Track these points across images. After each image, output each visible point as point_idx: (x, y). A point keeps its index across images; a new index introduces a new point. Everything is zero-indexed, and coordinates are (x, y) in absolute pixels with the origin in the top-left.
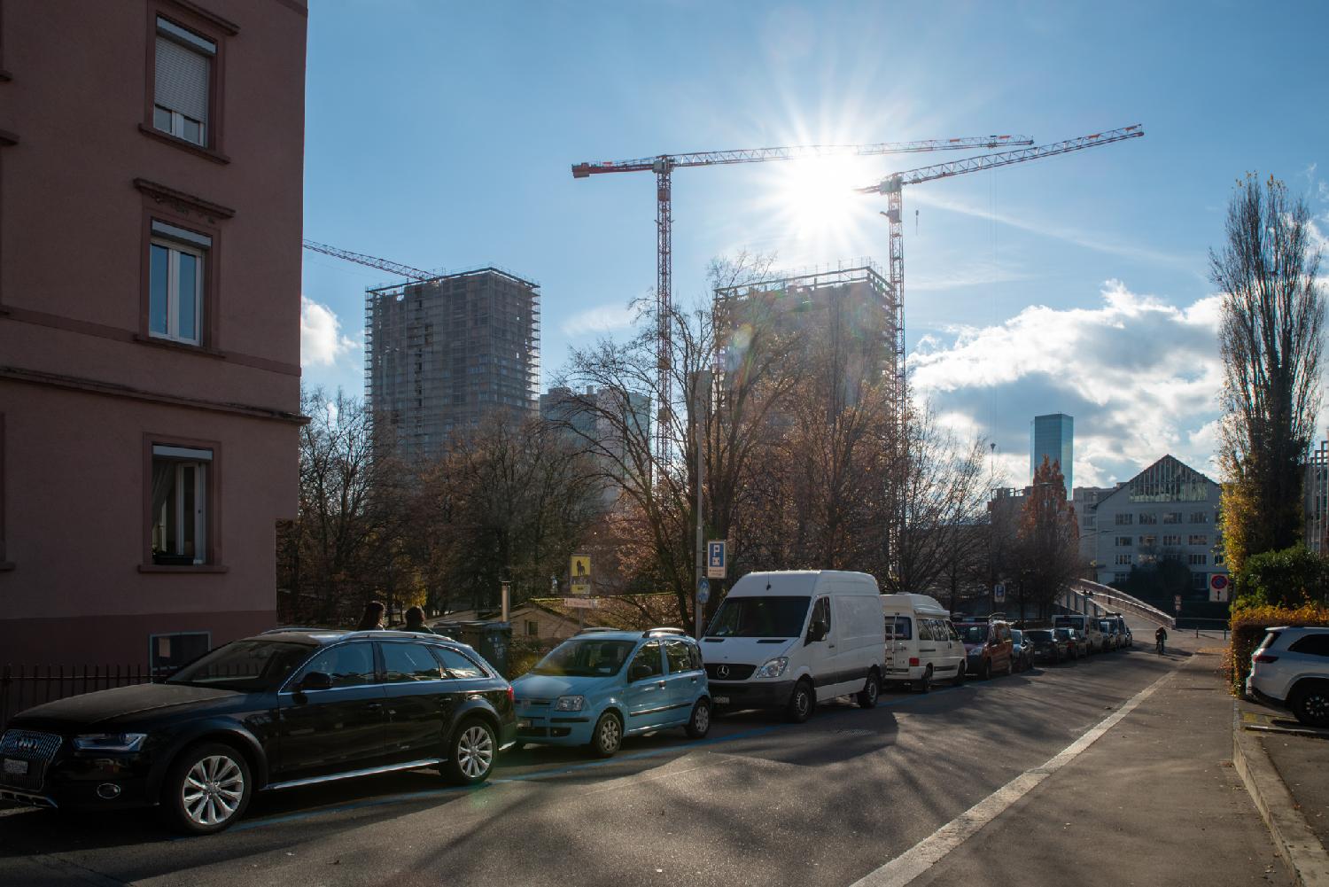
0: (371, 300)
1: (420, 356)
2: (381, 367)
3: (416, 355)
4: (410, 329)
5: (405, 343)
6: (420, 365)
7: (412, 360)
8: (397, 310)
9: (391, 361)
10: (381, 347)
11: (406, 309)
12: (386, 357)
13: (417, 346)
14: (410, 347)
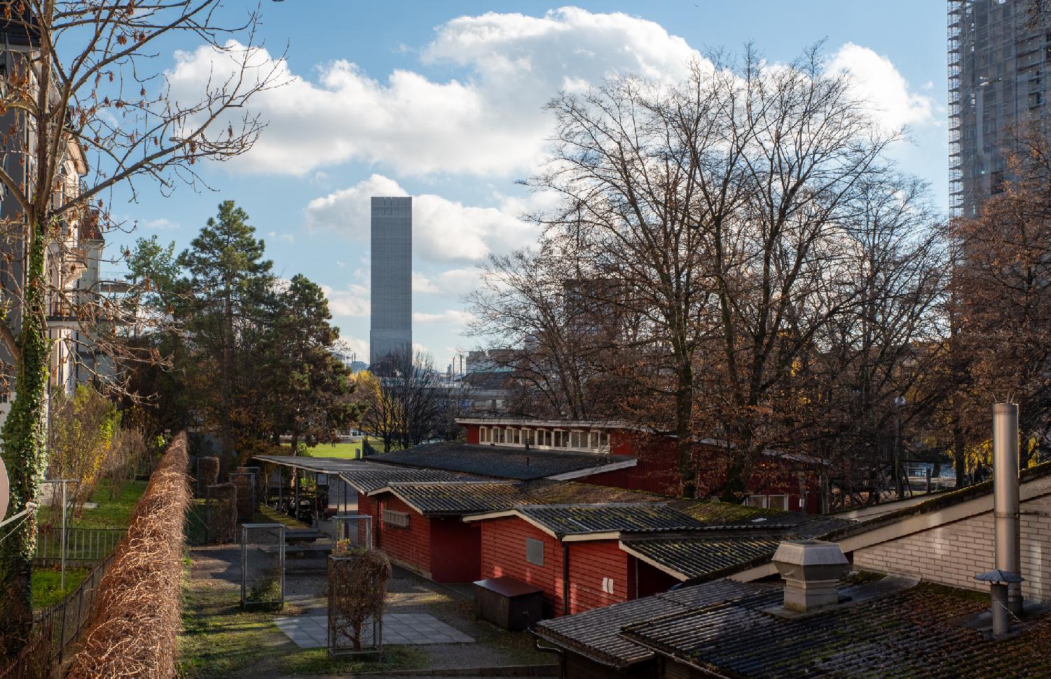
0: (956, 12)
1: (1038, 81)
2: (975, 109)
3: (1031, 81)
4: (1019, 43)
5: (1011, 67)
6: (1039, 95)
7: (1024, 90)
8: (1000, 18)
9: (989, 95)
10: (973, 80)
11: (1013, 14)
12: (982, 92)
13: (1032, 66)
14: (1021, 70)
